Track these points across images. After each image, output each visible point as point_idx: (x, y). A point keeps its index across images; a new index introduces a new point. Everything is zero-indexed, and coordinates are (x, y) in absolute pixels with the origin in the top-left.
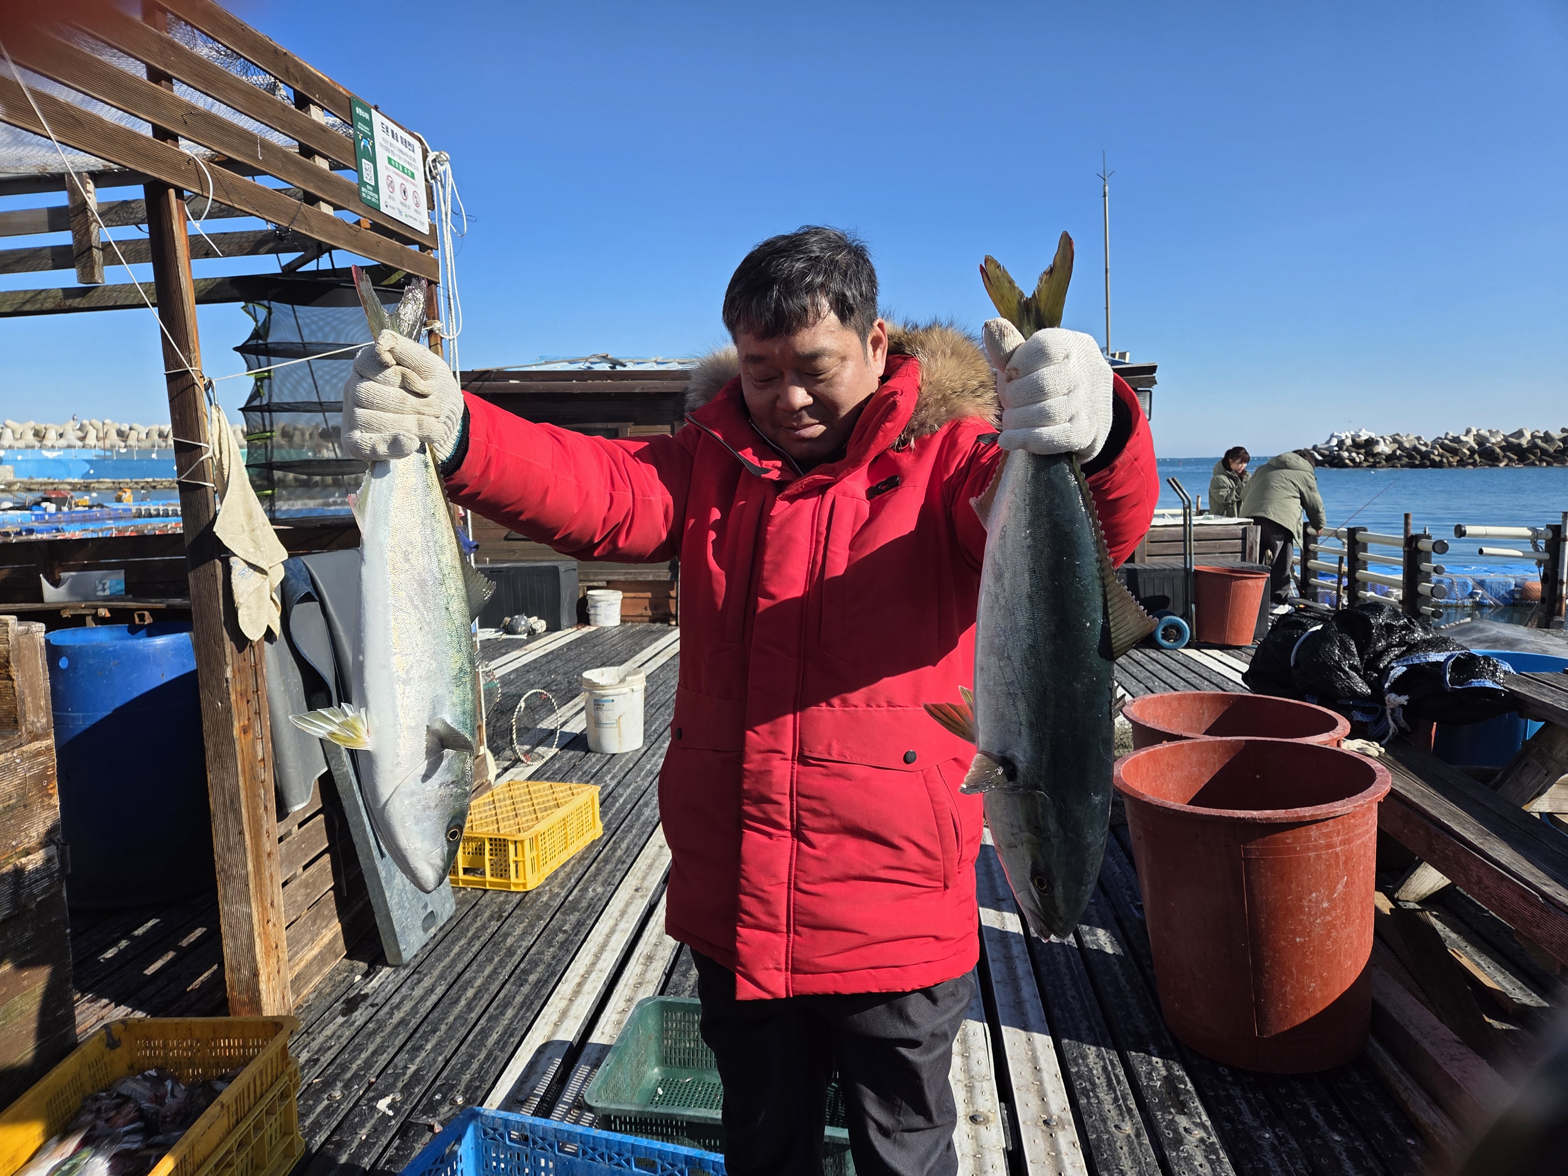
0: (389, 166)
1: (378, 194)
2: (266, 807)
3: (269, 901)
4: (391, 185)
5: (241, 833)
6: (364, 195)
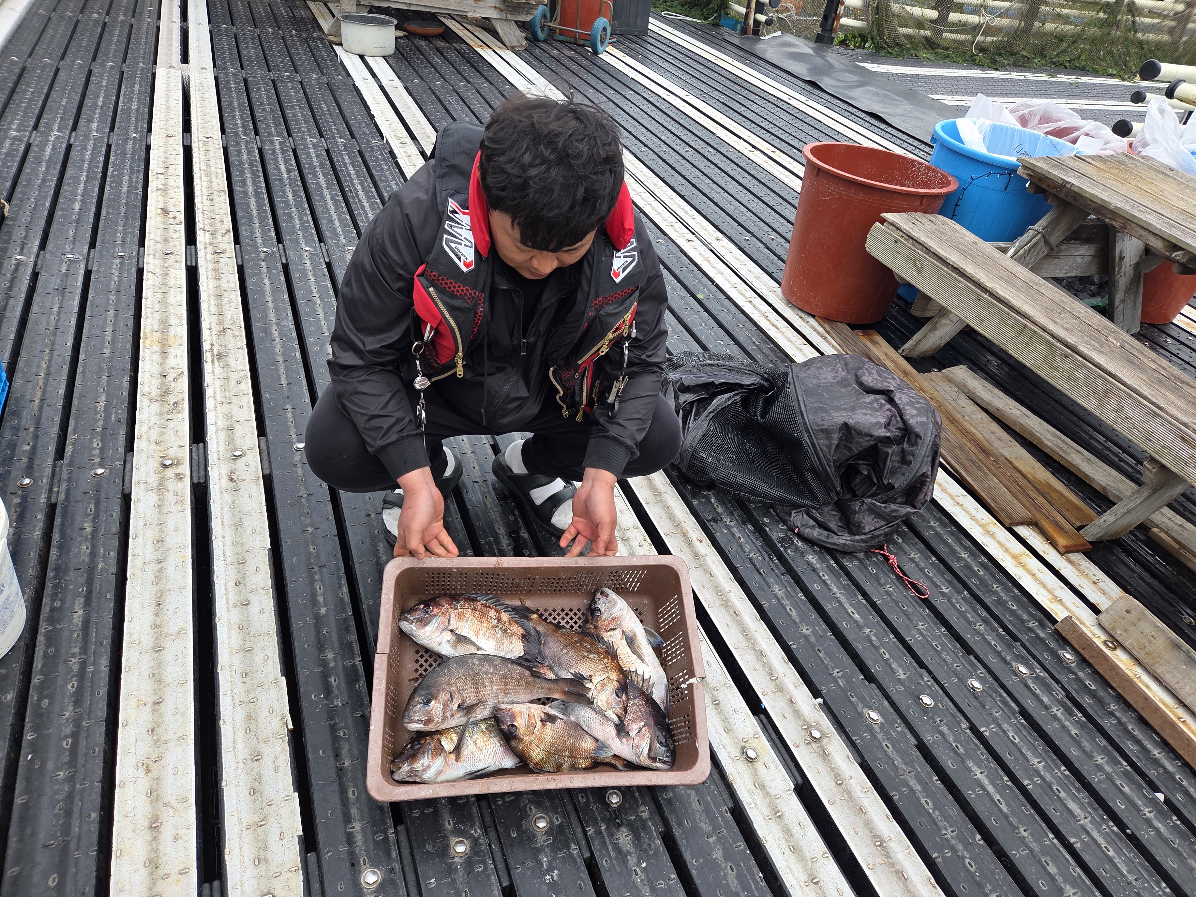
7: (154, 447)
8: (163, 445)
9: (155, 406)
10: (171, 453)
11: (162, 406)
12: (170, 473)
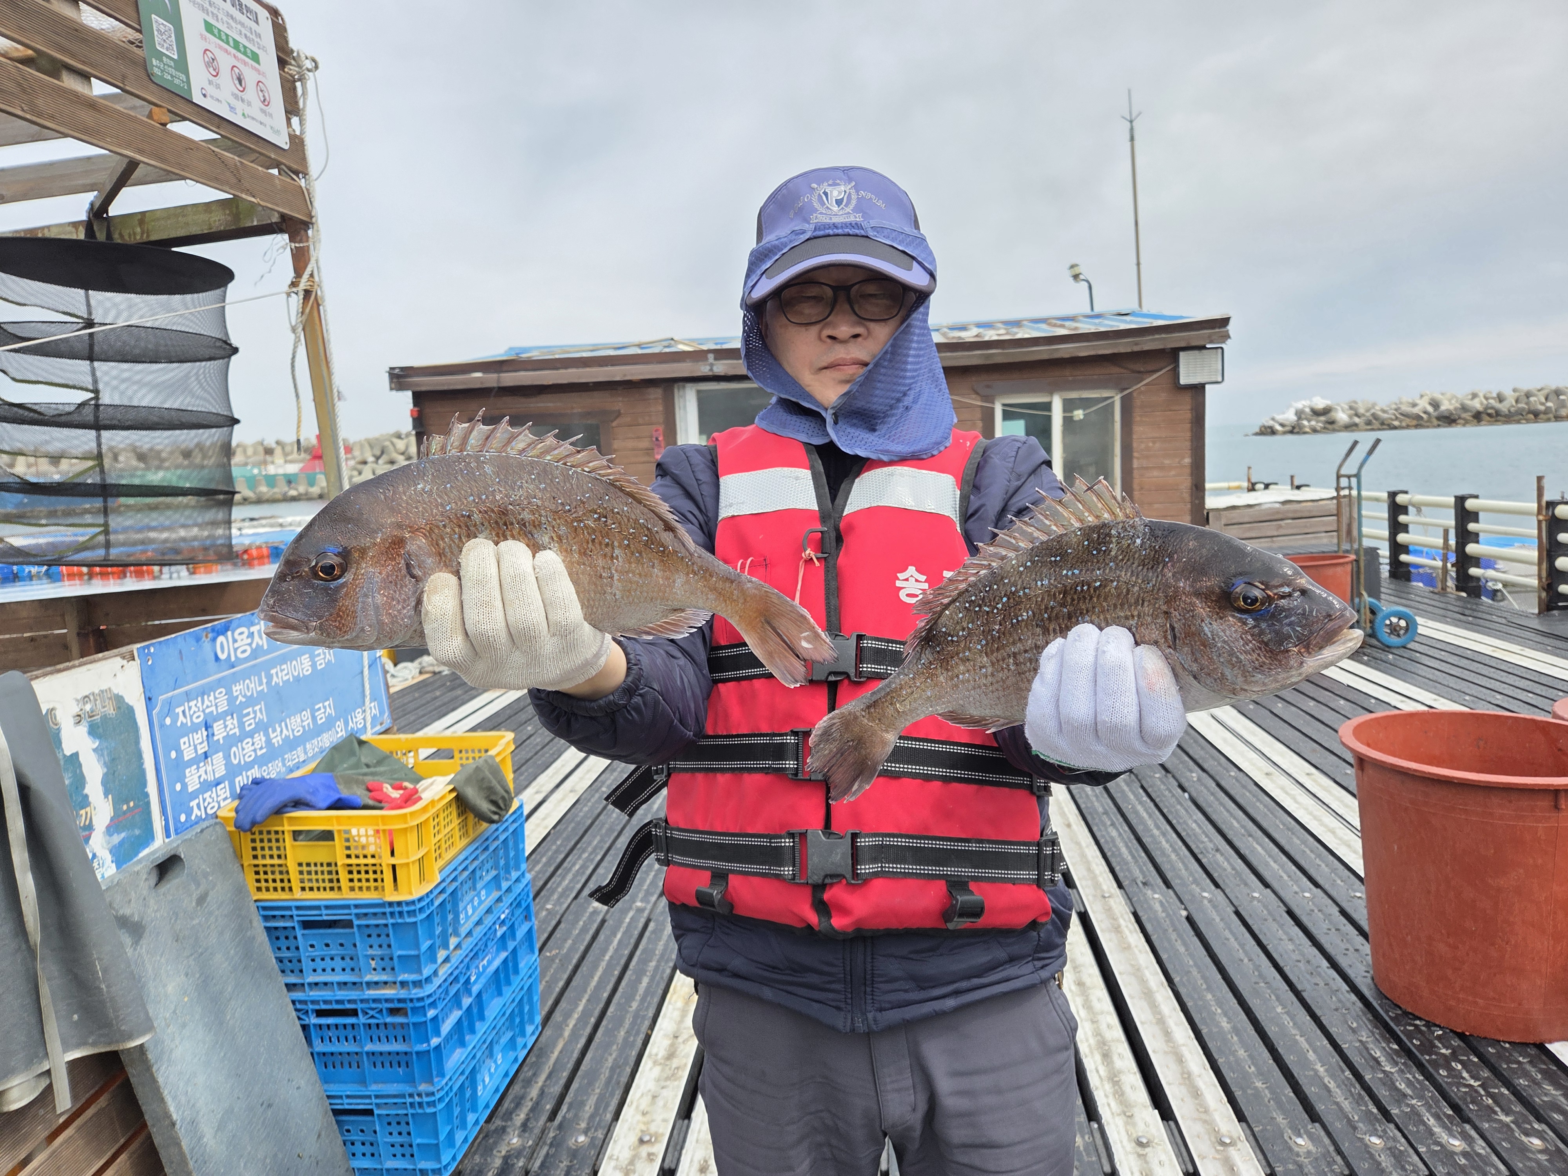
0: (208, 35)
1: (187, 73)
4: (211, 63)
6: (156, 71)
7: (639, 1117)
8: (648, 1116)
9: (657, 1070)
10: (653, 1128)
11: (663, 1070)
12: (644, 1150)
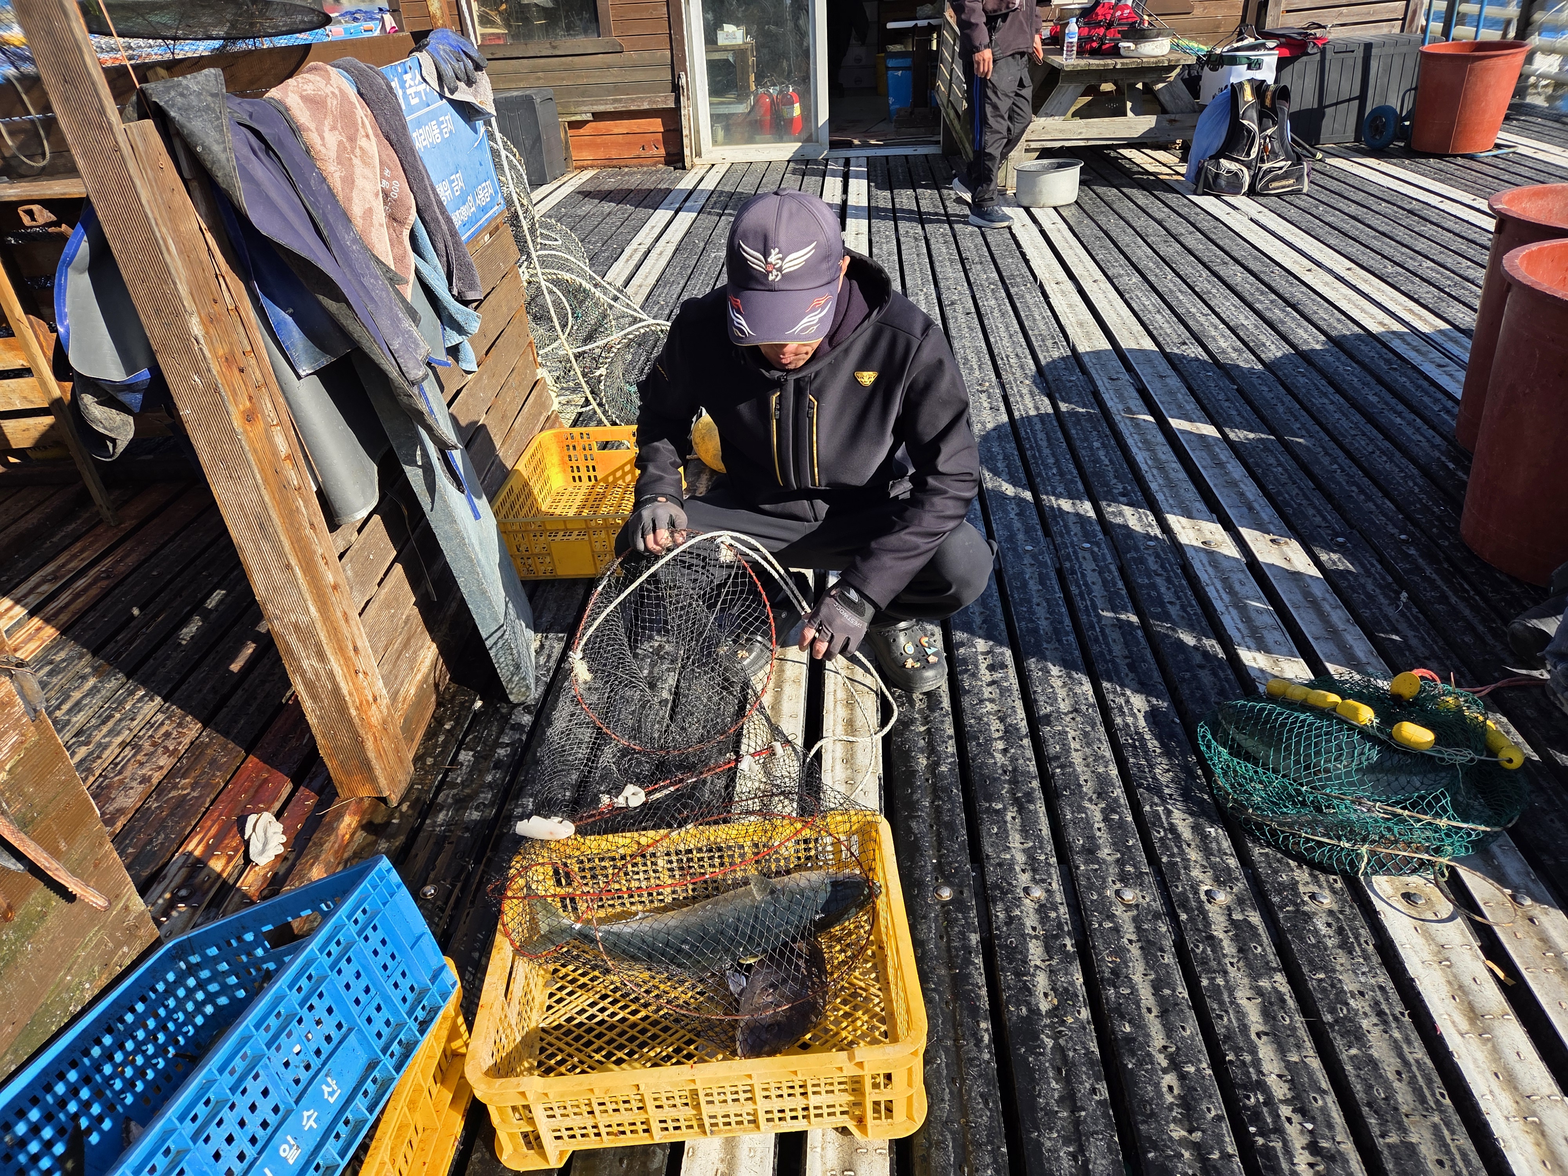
2: (312, 525)
3: (351, 647)
5: (288, 566)
